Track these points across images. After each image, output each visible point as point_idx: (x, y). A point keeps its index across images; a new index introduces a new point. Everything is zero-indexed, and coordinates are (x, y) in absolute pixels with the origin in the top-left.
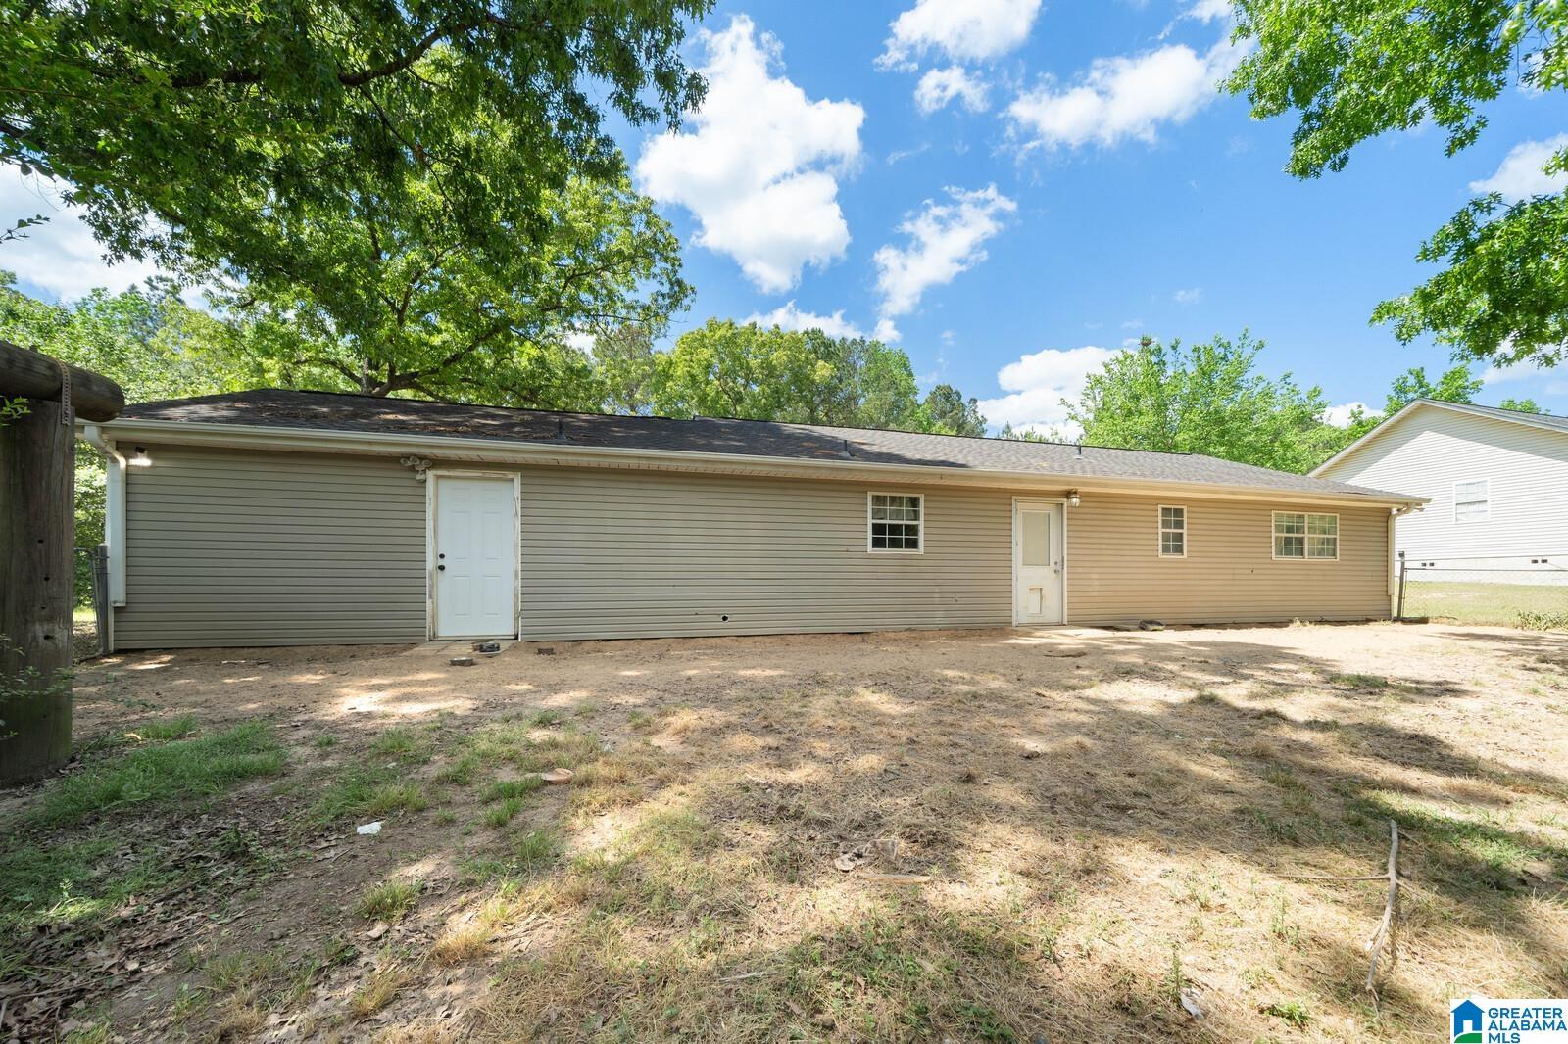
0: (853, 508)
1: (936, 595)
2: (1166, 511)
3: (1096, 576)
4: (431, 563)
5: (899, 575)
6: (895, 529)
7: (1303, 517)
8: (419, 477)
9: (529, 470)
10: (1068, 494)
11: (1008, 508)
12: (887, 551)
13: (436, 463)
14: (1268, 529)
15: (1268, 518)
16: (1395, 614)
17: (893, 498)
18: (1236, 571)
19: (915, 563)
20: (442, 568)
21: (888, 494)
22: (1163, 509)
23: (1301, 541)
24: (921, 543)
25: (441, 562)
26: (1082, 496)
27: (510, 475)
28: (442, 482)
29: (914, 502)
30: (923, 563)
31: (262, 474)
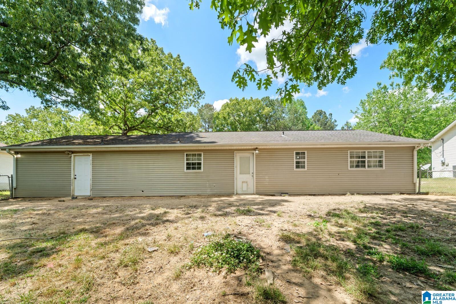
0: (180, 158)
1: (207, 184)
2: (297, 154)
3: (267, 177)
4: (72, 177)
5: (195, 178)
6: (193, 164)
7: (365, 152)
8: (70, 156)
9: (94, 153)
10: (255, 149)
11: (233, 155)
12: (191, 171)
13: (73, 152)
14: (347, 158)
15: (347, 154)
16: (417, 191)
17: (193, 154)
18: (330, 175)
19: (200, 174)
20: (76, 178)
21: (191, 153)
22: (296, 153)
23: (364, 162)
24: (202, 168)
25: (75, 177)
26: (260, 150)
27: (89, 154)
28: (76, 157)
29: (200, 155)
30: (203, 174)
31: (40, 157)
